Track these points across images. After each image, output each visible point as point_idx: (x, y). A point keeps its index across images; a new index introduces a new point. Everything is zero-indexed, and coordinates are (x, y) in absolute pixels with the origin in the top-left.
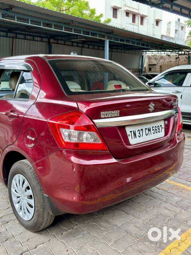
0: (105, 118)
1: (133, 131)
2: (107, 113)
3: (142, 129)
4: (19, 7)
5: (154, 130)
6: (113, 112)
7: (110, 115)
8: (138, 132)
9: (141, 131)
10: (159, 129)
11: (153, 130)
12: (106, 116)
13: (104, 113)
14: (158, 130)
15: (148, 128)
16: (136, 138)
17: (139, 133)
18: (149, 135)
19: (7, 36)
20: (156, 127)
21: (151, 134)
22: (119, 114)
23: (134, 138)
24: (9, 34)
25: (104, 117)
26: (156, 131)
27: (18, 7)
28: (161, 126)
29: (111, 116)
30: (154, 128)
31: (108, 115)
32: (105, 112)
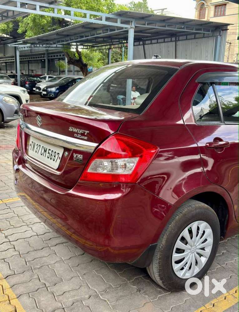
1: (34, 143)
8: (37, 146)
9: (39, 147)
10: (55, 156)
11: (49, 153)
14: (53, 157)
15: (45, 148)
16: (34, 151)
18: (43, 156)
20: (52, 151)
21: (45, 157)
23: (32, 150)
26: (51, 156)
28: (58, 155)
30: (50, 152)
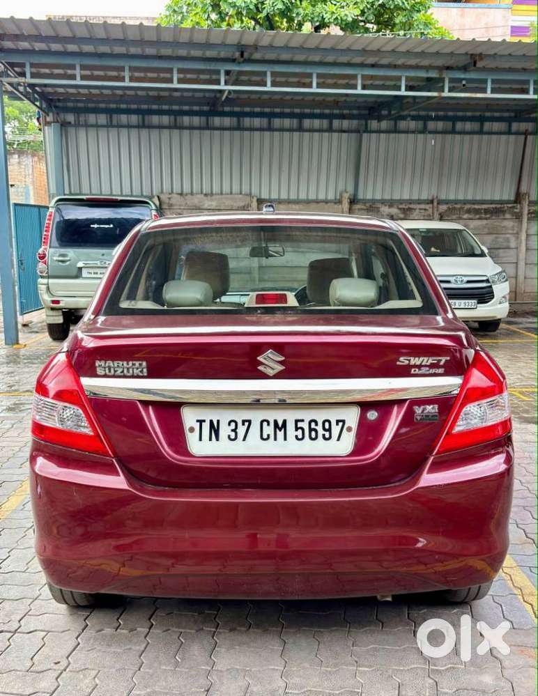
0: (105, 376)
1: (211, 422)
2: (112, 365)
3: (250, 422)
4: (498, 54)
5: (303, 429)
6: (128, 364)
7: (120, 370)
8: (229, 424)
9: (243, 424)
10: (329, 430)
11: (298, 428)
12: (110, 371)
13: (102, 363)
14: (321, 432)
15: (276, 421)
16: (217, 439)
17: (234, 428)
18: (275, 439)
19: (509, 132)
20: (313, 421)
21: (285, 439)
22: (145, 370)
23: (210, 439)
24: (515, 126)
25: (103, 373)
26: (313, 433)
27: (496, 54)
28: (340, 423)
29: (122, 374)
30: (303, 425)
31: (115, 371)
32: (106, 361)
